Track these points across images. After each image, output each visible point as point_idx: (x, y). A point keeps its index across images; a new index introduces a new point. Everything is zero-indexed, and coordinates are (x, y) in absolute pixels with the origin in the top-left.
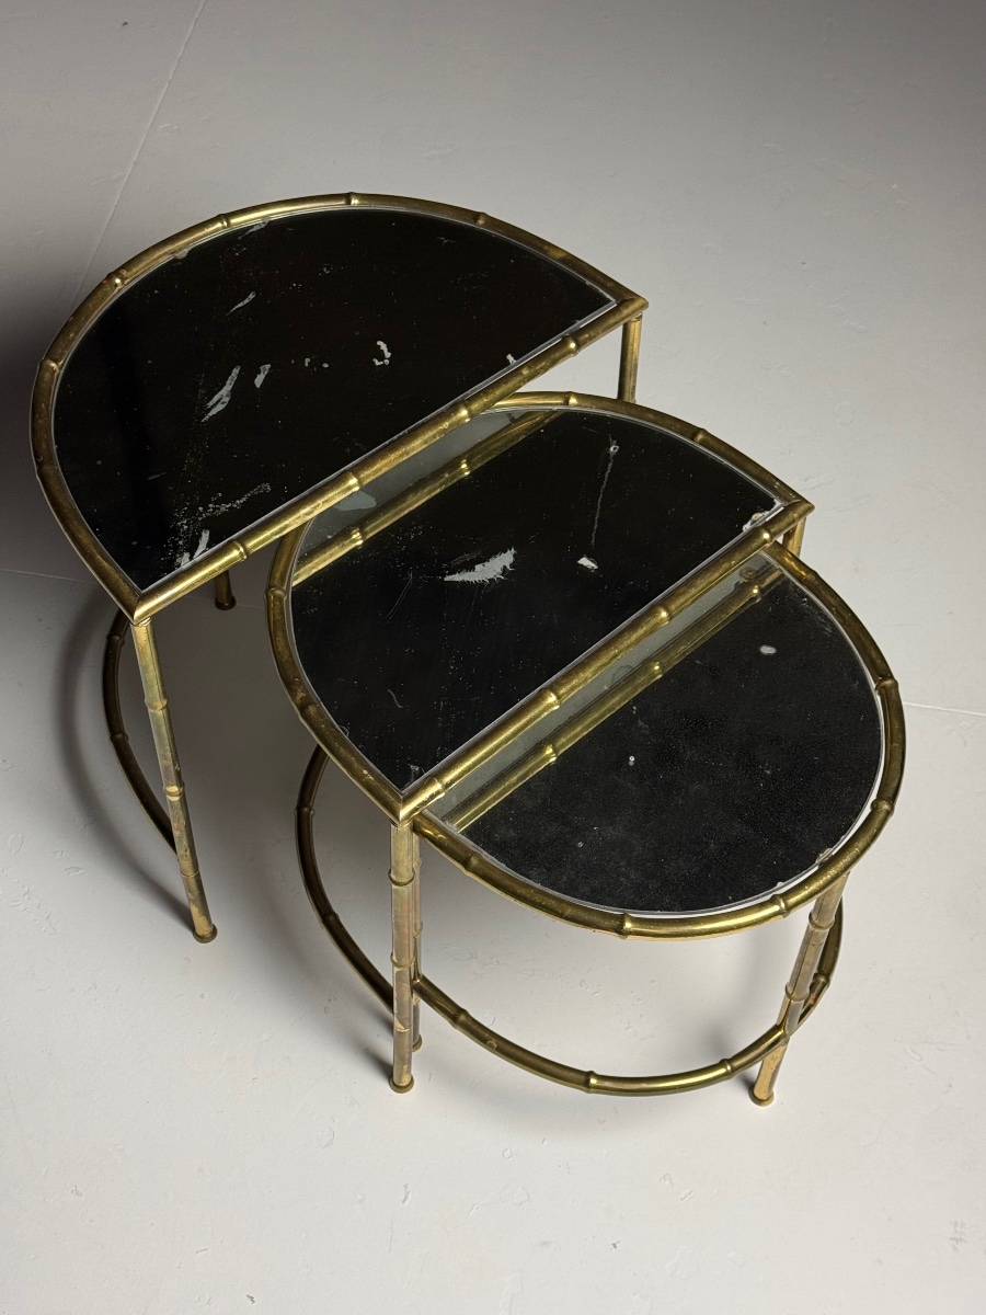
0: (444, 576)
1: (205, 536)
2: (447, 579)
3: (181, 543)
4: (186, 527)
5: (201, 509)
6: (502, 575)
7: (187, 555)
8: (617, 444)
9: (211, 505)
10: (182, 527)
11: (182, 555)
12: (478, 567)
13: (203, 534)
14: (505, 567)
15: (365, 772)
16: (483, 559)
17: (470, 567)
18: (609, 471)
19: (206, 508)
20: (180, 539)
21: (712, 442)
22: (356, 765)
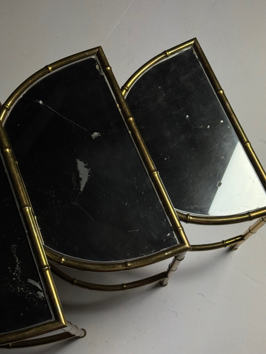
0: (80, 191)
1: (30, 281)
2: (82, 190)
3: (30, 293)
4: (22, 289)
5: (14, 279)
6: (88, 169)
7: (39, 293)
8: (39, 101)
9: (14, 274)
10: (21, 290)
11: (38, 295)
12: (80, 176)
13: (29, 282)
14: (85, 166)
15: (166, 254)
16: (77, 173)
17: (79, 179)
18: (52, 109)
19: (15, 276)
20: (28, 293)
21: (55, 66)
22: (161, 256)
